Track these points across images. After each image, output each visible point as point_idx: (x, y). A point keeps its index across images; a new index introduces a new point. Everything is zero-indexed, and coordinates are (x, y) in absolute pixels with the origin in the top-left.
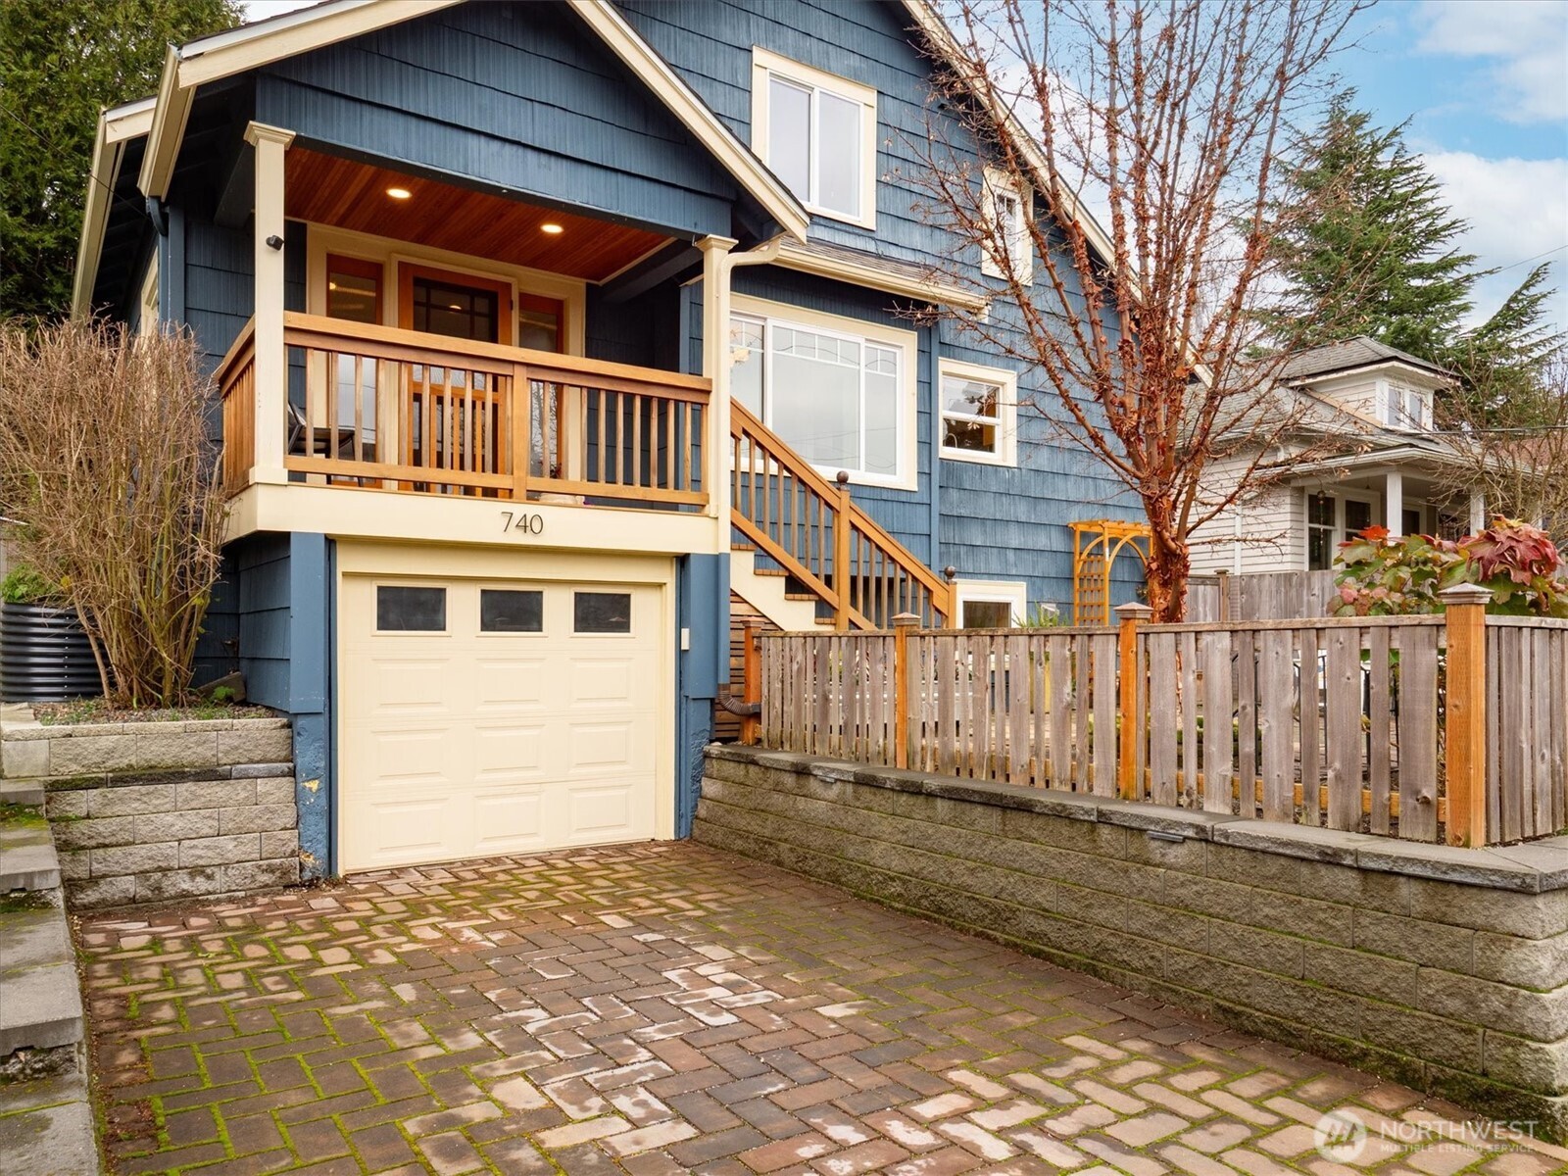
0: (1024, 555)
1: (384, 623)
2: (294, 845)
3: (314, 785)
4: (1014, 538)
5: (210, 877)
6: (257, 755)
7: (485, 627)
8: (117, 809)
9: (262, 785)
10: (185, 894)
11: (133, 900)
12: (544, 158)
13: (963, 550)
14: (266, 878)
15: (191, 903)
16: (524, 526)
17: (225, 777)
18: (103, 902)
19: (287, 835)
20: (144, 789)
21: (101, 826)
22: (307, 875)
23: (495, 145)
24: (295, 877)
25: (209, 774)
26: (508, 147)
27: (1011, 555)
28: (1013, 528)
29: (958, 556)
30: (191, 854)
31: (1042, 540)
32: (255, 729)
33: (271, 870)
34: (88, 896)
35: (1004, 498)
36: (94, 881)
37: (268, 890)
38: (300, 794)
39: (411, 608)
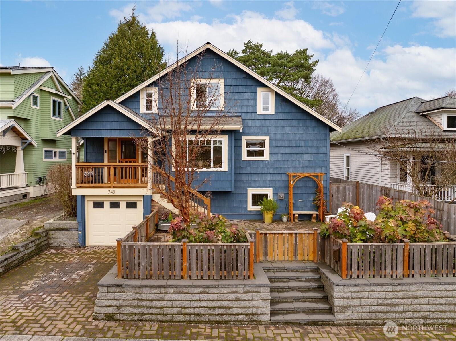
0: (273, 182)
1: (94, 207)
2: (77, 241)
3: (80, 233)
4: (269, 178)
5: (66, 245)
6: (74, 227)
7: (110, 208)
8: (56, 234)
9: (74, 232)
10: (63, 247)
11: (56, 247)
12: (115, 130)
13: (251, 182)
14: (73, 246)
15: (63, 248)
16: (112, 193)
17: (69, 230)
18: (53, 246)
19: (76, 240)
20: (59, 231)
21: (54, 236)
22: (79, 246)
23: (107, 130)
24: (77, 246)
25: (67, 230)
26: (109, 130)
27: (268, 182)
28: (269, 175)
29: (250, 183)
30: (64, 241)
31: (279, 178)
32: (73, 223)
33: (73, 244)
34: (51, 245)
35: (265, 168)
36: (52, 243)
37: (73, 247)
38: (79, 234)
39: (99, 205)
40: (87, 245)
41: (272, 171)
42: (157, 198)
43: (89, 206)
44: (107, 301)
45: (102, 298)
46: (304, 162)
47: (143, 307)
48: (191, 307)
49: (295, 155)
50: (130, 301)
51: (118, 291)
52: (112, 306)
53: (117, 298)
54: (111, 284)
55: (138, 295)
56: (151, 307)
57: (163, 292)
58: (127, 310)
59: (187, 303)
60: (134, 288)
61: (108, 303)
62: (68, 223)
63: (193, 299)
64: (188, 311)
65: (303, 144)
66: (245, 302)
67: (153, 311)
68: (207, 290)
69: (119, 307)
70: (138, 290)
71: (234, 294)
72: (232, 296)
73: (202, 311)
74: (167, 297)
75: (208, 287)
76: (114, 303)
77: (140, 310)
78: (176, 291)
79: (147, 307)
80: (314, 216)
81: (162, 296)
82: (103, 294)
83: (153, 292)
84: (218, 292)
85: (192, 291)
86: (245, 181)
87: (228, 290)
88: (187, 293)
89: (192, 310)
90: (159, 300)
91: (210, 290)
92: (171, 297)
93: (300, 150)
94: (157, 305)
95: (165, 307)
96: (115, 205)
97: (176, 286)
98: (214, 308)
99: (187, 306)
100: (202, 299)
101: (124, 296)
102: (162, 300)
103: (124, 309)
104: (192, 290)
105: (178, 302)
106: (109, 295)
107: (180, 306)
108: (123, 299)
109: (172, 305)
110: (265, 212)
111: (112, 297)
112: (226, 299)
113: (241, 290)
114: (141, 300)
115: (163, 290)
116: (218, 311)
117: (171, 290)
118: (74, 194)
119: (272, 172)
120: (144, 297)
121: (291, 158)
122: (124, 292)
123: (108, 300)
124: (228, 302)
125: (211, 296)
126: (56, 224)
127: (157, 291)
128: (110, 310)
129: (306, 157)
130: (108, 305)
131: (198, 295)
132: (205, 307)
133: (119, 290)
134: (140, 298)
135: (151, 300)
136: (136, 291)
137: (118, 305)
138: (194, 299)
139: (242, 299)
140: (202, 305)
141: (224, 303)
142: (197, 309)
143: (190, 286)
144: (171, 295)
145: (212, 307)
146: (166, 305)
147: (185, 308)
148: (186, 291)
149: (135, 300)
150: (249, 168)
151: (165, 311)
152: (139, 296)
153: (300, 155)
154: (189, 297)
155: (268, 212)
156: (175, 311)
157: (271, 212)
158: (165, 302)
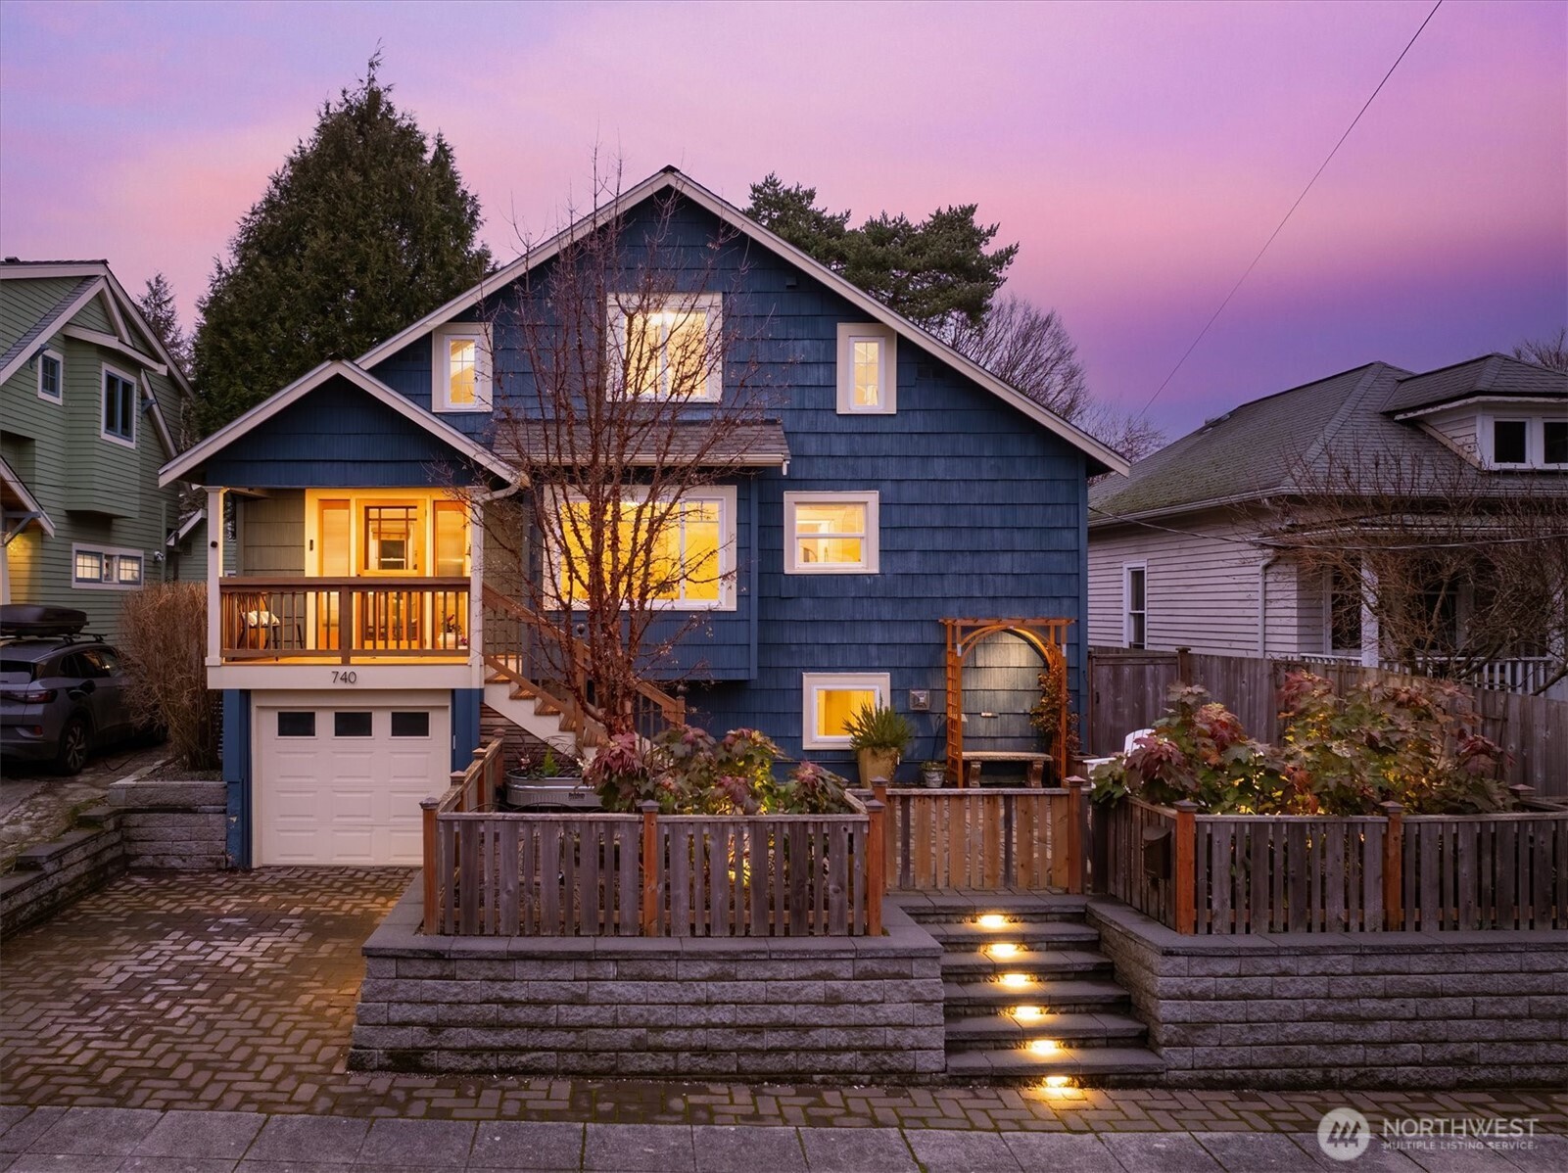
0: (889, 649)
1: (282, 732)
2: (223, 848)
3: (234, 819)
4: (878, 635)
5: (184, 861)
6: (213, 801)
7: (338, 733)
8: (150, 824)
9: (211, 817)
10: (173, 868)
11: (152, 867)
13: (817, 648)
14: (209, 864)
15: (174, 872)
16: (345, 679)
17: (195, 812)
18: (141, 866)
19: (220, 843)
20: (161, 815)
21: (142, 831)
22: (229, 865)
24: (223, 865)
25: (188, 810)
27: (873, 650)
28: (875, 626)
29: (812, 653)
30: (180, 847)
31: (911, 635)
32: (210, 787)
33: (211, 860)
34: (134, 864)
35: (865, 600)
36: (137, 856)
37: (209, 870)
38: (228, 824)
39: (296, 724)
40: (255, 865)
41: (886, 611)
42: (499, 699)
43: (264, 727)
44: (396, 1007)
45: (380, 998)
46: (999, 579)
47: (518, 1026)
48: (677, 1027)
49: (969, 558)
50: (474, 1007)
51: (431, 973)
52: (413, 1024)
53: (427, 996)
54: (411, 950)
55: (498, 986)
56: (546, 1027)
57: (585, 976)
58: (461, 1037)
59: (664, 1010)
60: (485, 964)
61: (398, 1013)
62: (190, 787)
63: (686, 1000)
64: (670, 1038)
65: (995, 517)
66: (859, 1009)
67: (549, 1039)
68: (731, 968)
69: (435, 1027)
70: (499, 969)
71: (821, 983)
72: (817, 989)
73: (716, 1039)
74: (596, 991)
75: (734, 957)
76: (420, 1013)
77: (506, 1037)
78: (626, 971)
79: (531, 1027)
80: (1038, 766)
81: (580, 988)
82: (380, 982)
83: (551, 976)
84: (768, 974)
85: (682, 973)
86: (794, 648)
87: (803, 970)
88: (665, 979)
89: (684, 1034)
90: (571, 1003)
91: (743, 971)
92: (611, 993)
93: (984, 540)
94: (563, 1019)
95: (591, 1026)
96: (353, 724)
97: (627, 957)
98: (757, 1029)
99: (666, 1023)
100: (714, 999)
101: (454, 989)
102: (581, 1001)
103: (453, 1032)
104: (682, 970)
105: (634, 1010)
106: (402, 987)
107: (641, 1021)
108: (449, 998)
109: (616, 1018)
110: (869, 751)
111: (412, 994)
112: (795, 999)
113: (845, 969)
114: (510, 1003)
115: (582, 969)
116: (772, 1039)
117: (611, 969)
118: (213, 683)
119: (888, 617)
120: (519, 993)
121: (954, 569)
122: (453, 978)
123: (400, 1003)
124: (802, 1010)
125: (745, 989)
126: (149, 791)
127: (562, 971)
128: (406, 1038)
129: (1005, 563)
130: (397, 1019)
131: (703, 985)
132: (724, 1026)
133: (435, 968)
134: (506, 995)
135: (546, 1003)
136: (491, 974)
137: (433, 1020)
138: (689, 997)
139: (851, 998)
140: (715, 1020)
141: (789, 1013)
142: (701, 1032)
143: (675, 956)
144: (610, 985)
145: (748, 1026)
146: (594, 1020)
147: (658, 1028)
148: (660, 973)
149: (488, 1001)
150: (808, 603)
151: (593, 1039)
152: (504, 989)
153: (986, 555)
154: (671, 991)
155: (879, 751)
156: (626, 1036)
157: (887, 754)
158: (591, 1011)
